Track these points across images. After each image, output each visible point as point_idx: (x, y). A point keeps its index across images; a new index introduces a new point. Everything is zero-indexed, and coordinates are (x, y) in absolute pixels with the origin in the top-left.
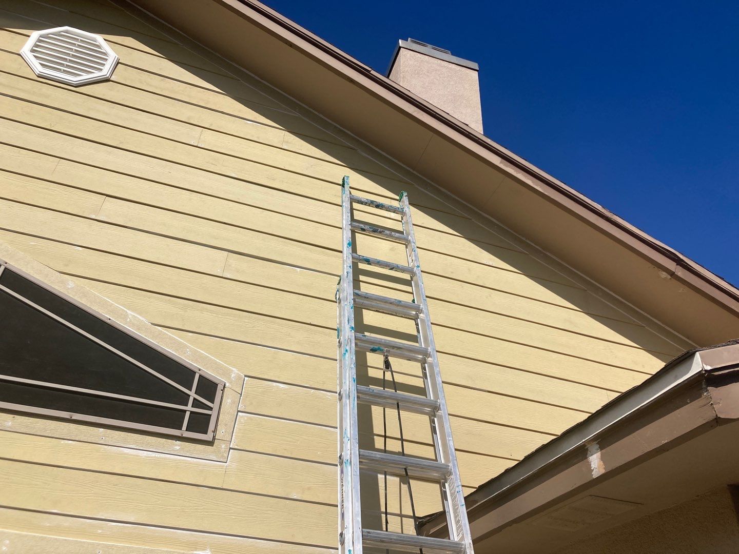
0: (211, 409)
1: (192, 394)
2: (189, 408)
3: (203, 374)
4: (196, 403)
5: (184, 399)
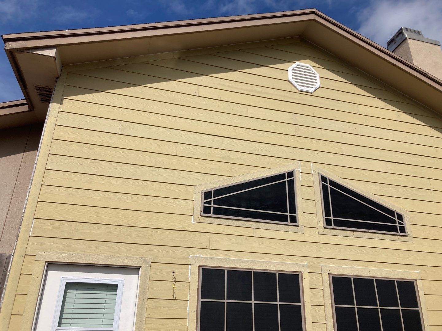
0: (403, 224)
1: (396, 219)
3: (397, 212)
4: (399, 223)
5: (394, 222)
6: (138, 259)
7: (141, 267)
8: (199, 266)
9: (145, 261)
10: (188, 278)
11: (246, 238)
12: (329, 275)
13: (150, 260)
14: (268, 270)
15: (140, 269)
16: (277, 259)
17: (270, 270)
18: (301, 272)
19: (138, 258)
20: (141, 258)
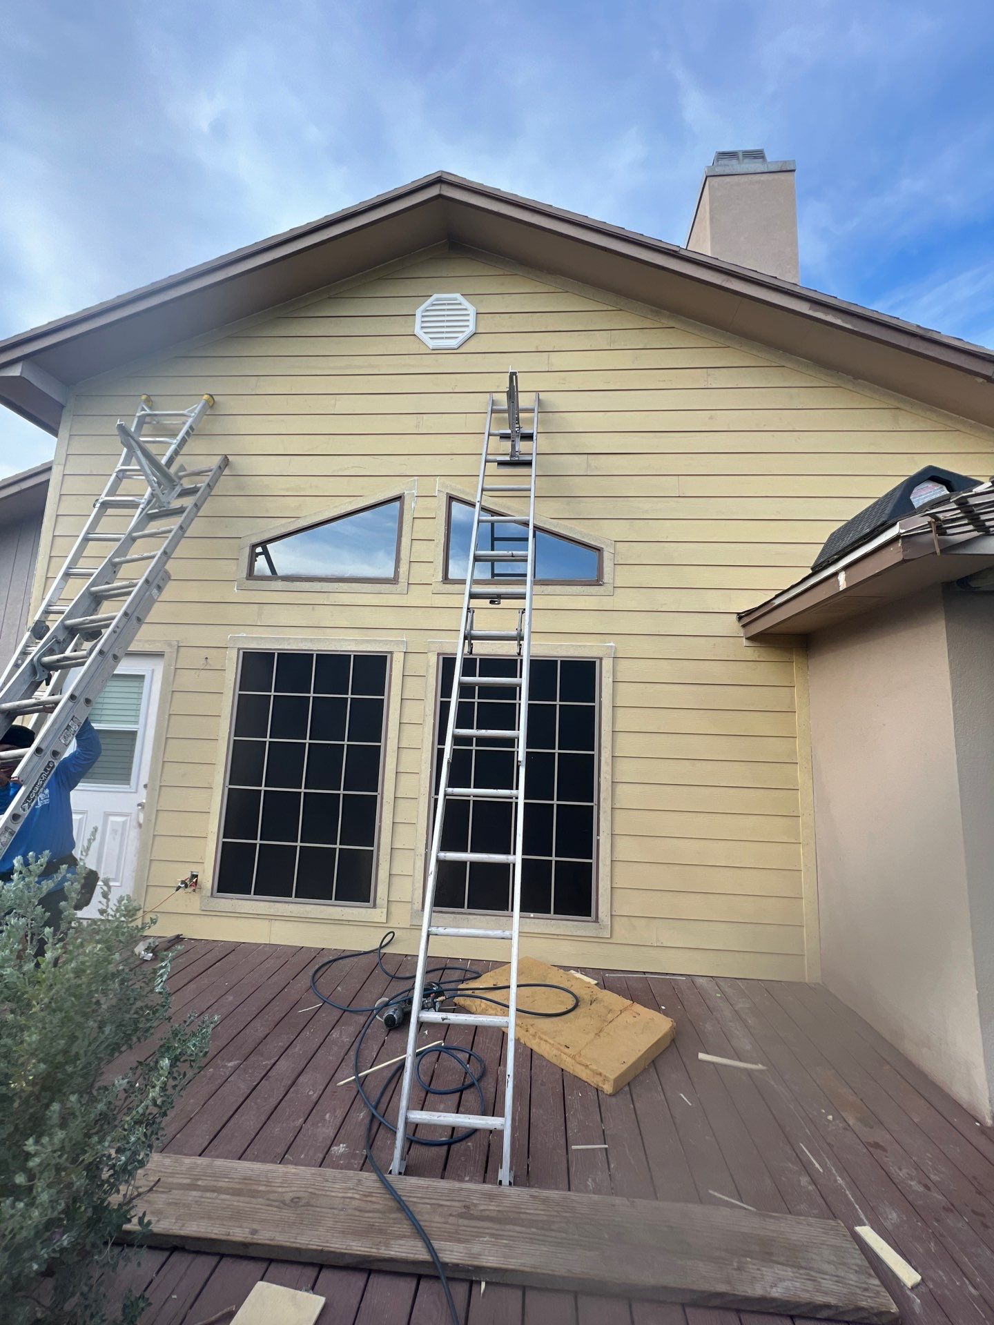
8: (239, 649)
9: (170, 645)
10: (225, 666)
11: (313, 608)
12: (439, 654)
13: (176, 643)
14: (338, 651)
15: (164, 654)
16: (356, 635)
17: (341, 651)
18: (391, 653)
19: (161, 642)
20: (165, 640)
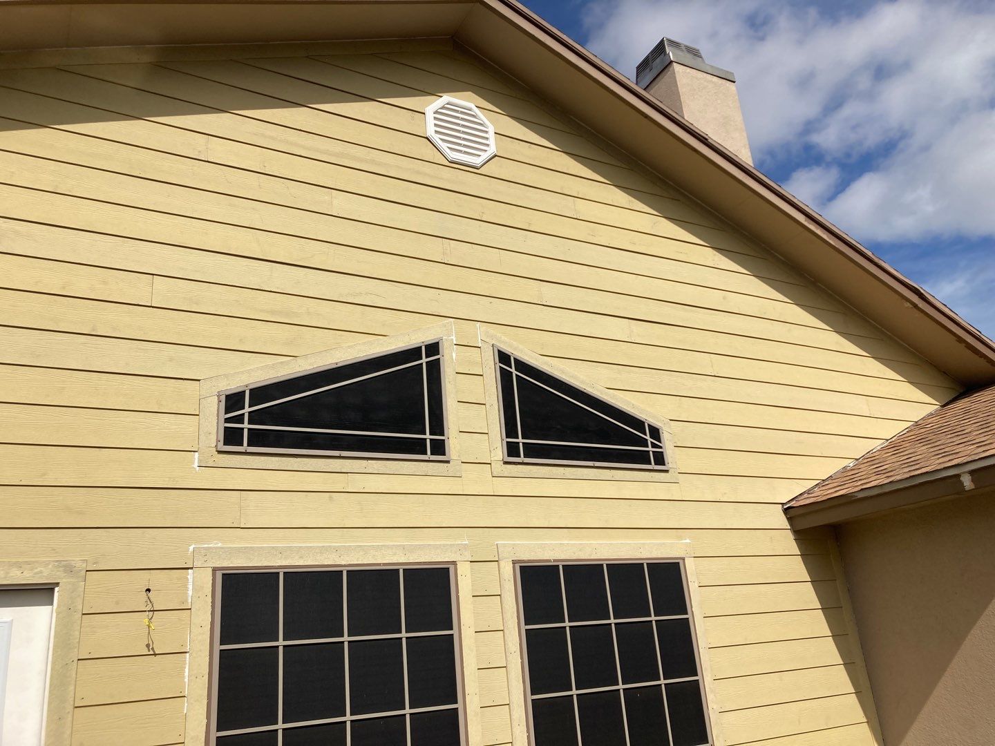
0: (661, 447)
1: (648, 437)
2: (650, 449)
3: (650, 424)
4: (654, 446)
5: (644, 443)
6: (50, 566)
7: (57, 584)
8: (215, 570)
9: (69, 569)
10: (187, 601)
11: (331, 498)
12: (514, 562)
13: (84, 565)
14: (379, 565)
15: (57, 589)
16: (400, 538)
17: (384, 564)
18: (454, 563)
19: (48, 564)
20: (57, 561)
